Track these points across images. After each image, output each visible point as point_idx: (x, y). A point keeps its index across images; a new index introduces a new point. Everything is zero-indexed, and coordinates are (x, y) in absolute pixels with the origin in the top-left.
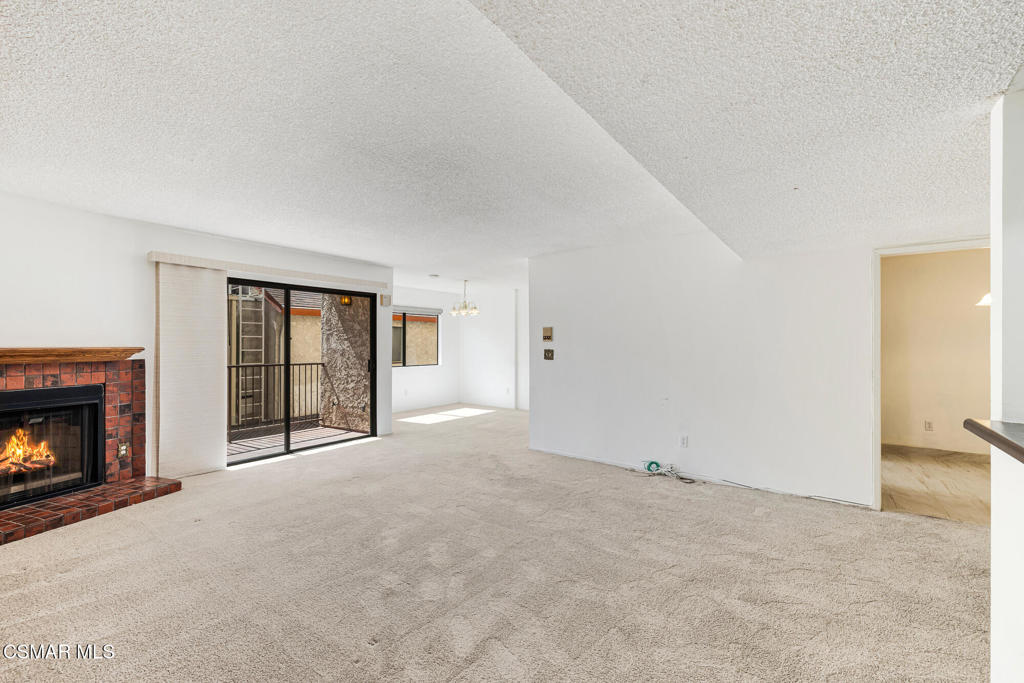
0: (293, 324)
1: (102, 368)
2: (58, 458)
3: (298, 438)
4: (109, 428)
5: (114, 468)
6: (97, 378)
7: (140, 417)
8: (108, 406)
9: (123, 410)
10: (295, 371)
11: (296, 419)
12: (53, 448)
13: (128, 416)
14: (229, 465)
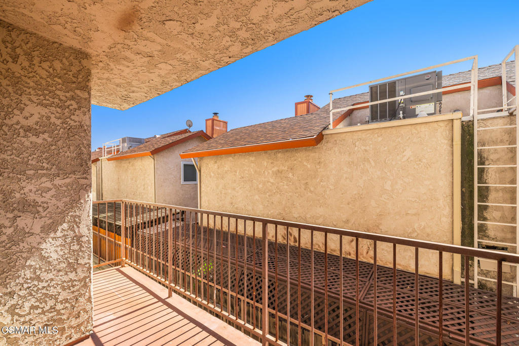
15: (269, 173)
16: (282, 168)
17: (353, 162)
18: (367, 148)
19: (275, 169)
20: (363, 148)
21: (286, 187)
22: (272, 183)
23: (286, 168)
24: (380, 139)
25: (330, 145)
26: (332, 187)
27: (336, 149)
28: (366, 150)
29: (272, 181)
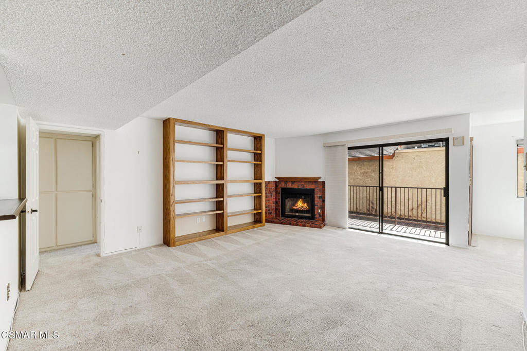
0: (384, 163)
1: (314, 183)
2: (310, 208)
3: (387, 227)
4: (316, 203)
5: (317, 216)
6: (313, 187)
7: (324, 201)
8: (315, 196)
9: (320, 197)
10: (385, 190)
11: (386, 217)
12: (307, 205)
13: (321, 200)
14: (349, 228)
15: (358, 173)
16: (367, 170)
17: (413, 168)
18: (422, 160)
19: (363, 171)
20: (419, 160)
21: (370, 181)
22: (360, 179)
23: (370, 170)
24: (429, 156)
25: (399, 158)
26: (400, 181)
27: (403, 161)
28: (421, 162)
29: (360, 178)
